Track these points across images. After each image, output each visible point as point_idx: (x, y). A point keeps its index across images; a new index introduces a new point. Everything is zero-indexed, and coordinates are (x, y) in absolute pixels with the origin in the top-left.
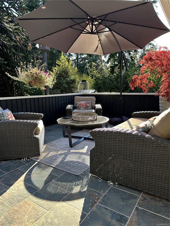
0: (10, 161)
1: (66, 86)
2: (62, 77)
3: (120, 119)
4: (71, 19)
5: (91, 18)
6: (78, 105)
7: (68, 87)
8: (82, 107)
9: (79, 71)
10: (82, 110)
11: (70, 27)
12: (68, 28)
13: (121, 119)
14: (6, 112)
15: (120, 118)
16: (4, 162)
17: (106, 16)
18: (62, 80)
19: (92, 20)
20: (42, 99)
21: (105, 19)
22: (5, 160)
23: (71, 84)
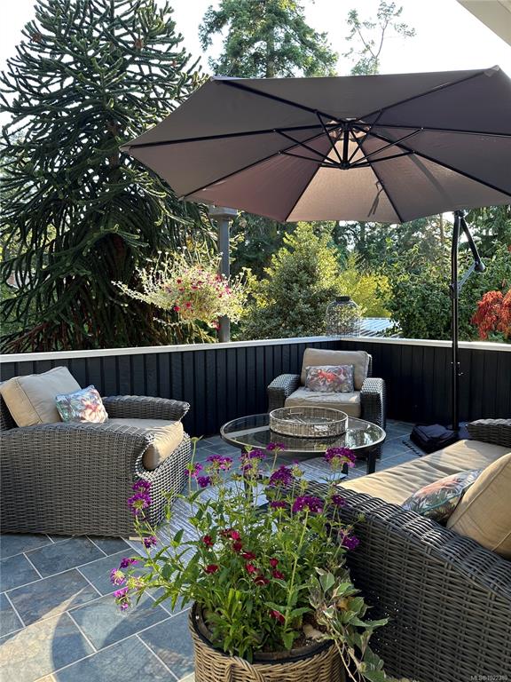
0: (67, 540)
1: (306, 308)
2: (297, 281)
3: (450, 433)
4: (279, 131)
5: (341, 123)
6: (309, 377)
7: (311, 310)
8: (322, 384)
9: (361, 260)
10: (319, 394)
11: (282, 152)
12: (277, 154)
13: (452, 432)
14: (79, 398)
15: (451, 427)
16: (52, 541)
17: (378, 114)
18: (296, 290)
19: (347, 127)
20: (205, 356)
21: (379, 122)
22: (55, 536)
23: (321, 301)
